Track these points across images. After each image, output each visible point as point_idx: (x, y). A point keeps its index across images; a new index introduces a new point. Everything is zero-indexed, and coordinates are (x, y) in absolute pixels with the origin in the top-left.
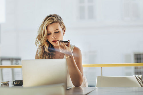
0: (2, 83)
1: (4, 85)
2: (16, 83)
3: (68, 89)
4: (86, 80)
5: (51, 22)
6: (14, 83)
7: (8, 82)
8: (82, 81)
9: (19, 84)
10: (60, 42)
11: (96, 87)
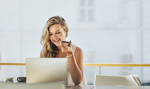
0: (7, 79)
1: (9, 81)
2: (20, 79)
3: (68, 86)
4: (86, 78)
5: (52, 24)
6: (18, 79)
7: (12, 78)
8: (82, 80)
9: (23, 80)
10: (62, 43)
11: (95, 85)
